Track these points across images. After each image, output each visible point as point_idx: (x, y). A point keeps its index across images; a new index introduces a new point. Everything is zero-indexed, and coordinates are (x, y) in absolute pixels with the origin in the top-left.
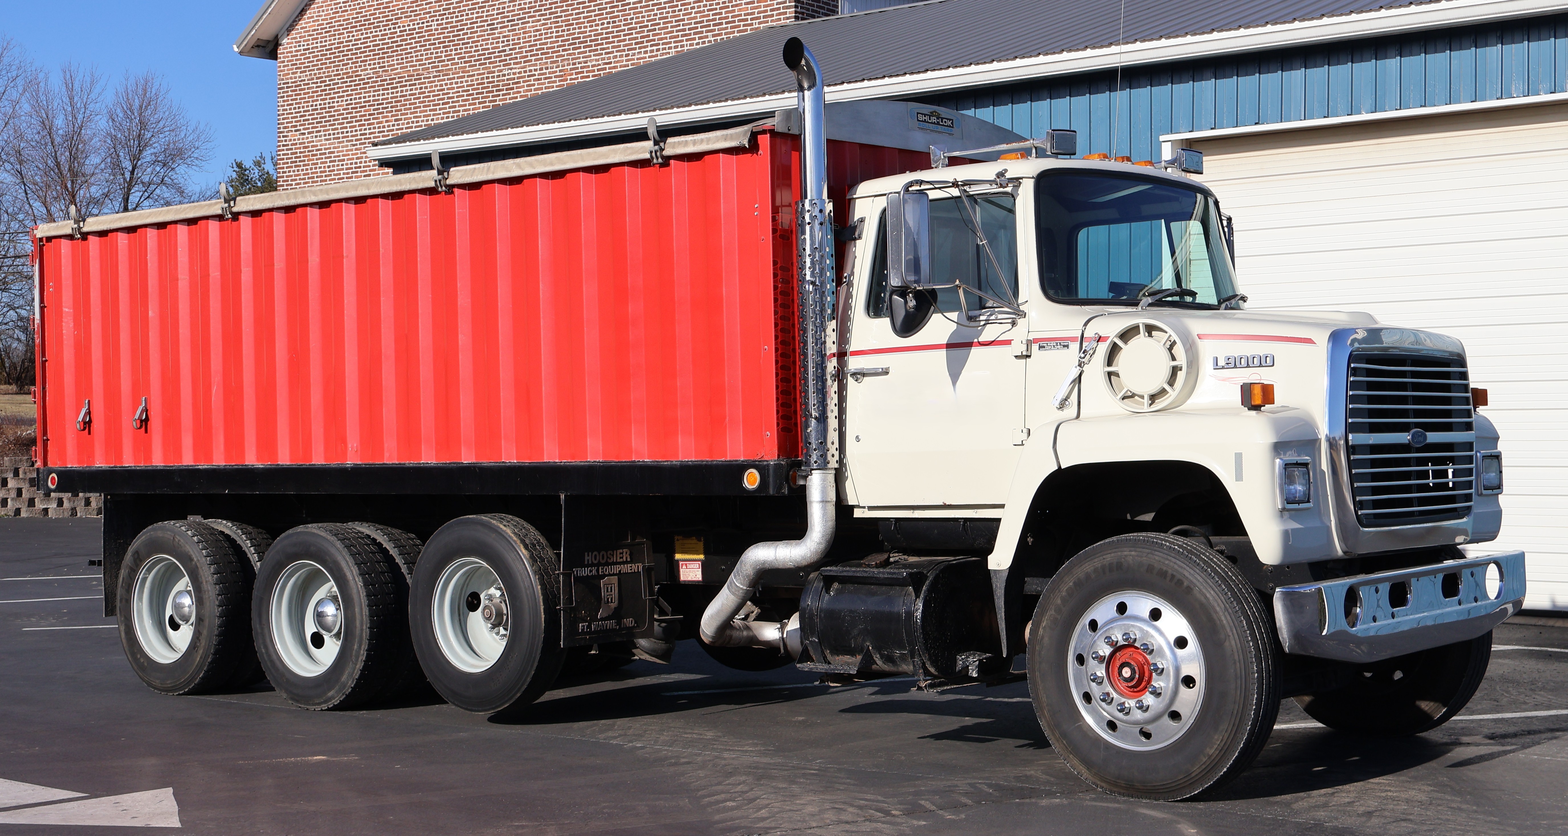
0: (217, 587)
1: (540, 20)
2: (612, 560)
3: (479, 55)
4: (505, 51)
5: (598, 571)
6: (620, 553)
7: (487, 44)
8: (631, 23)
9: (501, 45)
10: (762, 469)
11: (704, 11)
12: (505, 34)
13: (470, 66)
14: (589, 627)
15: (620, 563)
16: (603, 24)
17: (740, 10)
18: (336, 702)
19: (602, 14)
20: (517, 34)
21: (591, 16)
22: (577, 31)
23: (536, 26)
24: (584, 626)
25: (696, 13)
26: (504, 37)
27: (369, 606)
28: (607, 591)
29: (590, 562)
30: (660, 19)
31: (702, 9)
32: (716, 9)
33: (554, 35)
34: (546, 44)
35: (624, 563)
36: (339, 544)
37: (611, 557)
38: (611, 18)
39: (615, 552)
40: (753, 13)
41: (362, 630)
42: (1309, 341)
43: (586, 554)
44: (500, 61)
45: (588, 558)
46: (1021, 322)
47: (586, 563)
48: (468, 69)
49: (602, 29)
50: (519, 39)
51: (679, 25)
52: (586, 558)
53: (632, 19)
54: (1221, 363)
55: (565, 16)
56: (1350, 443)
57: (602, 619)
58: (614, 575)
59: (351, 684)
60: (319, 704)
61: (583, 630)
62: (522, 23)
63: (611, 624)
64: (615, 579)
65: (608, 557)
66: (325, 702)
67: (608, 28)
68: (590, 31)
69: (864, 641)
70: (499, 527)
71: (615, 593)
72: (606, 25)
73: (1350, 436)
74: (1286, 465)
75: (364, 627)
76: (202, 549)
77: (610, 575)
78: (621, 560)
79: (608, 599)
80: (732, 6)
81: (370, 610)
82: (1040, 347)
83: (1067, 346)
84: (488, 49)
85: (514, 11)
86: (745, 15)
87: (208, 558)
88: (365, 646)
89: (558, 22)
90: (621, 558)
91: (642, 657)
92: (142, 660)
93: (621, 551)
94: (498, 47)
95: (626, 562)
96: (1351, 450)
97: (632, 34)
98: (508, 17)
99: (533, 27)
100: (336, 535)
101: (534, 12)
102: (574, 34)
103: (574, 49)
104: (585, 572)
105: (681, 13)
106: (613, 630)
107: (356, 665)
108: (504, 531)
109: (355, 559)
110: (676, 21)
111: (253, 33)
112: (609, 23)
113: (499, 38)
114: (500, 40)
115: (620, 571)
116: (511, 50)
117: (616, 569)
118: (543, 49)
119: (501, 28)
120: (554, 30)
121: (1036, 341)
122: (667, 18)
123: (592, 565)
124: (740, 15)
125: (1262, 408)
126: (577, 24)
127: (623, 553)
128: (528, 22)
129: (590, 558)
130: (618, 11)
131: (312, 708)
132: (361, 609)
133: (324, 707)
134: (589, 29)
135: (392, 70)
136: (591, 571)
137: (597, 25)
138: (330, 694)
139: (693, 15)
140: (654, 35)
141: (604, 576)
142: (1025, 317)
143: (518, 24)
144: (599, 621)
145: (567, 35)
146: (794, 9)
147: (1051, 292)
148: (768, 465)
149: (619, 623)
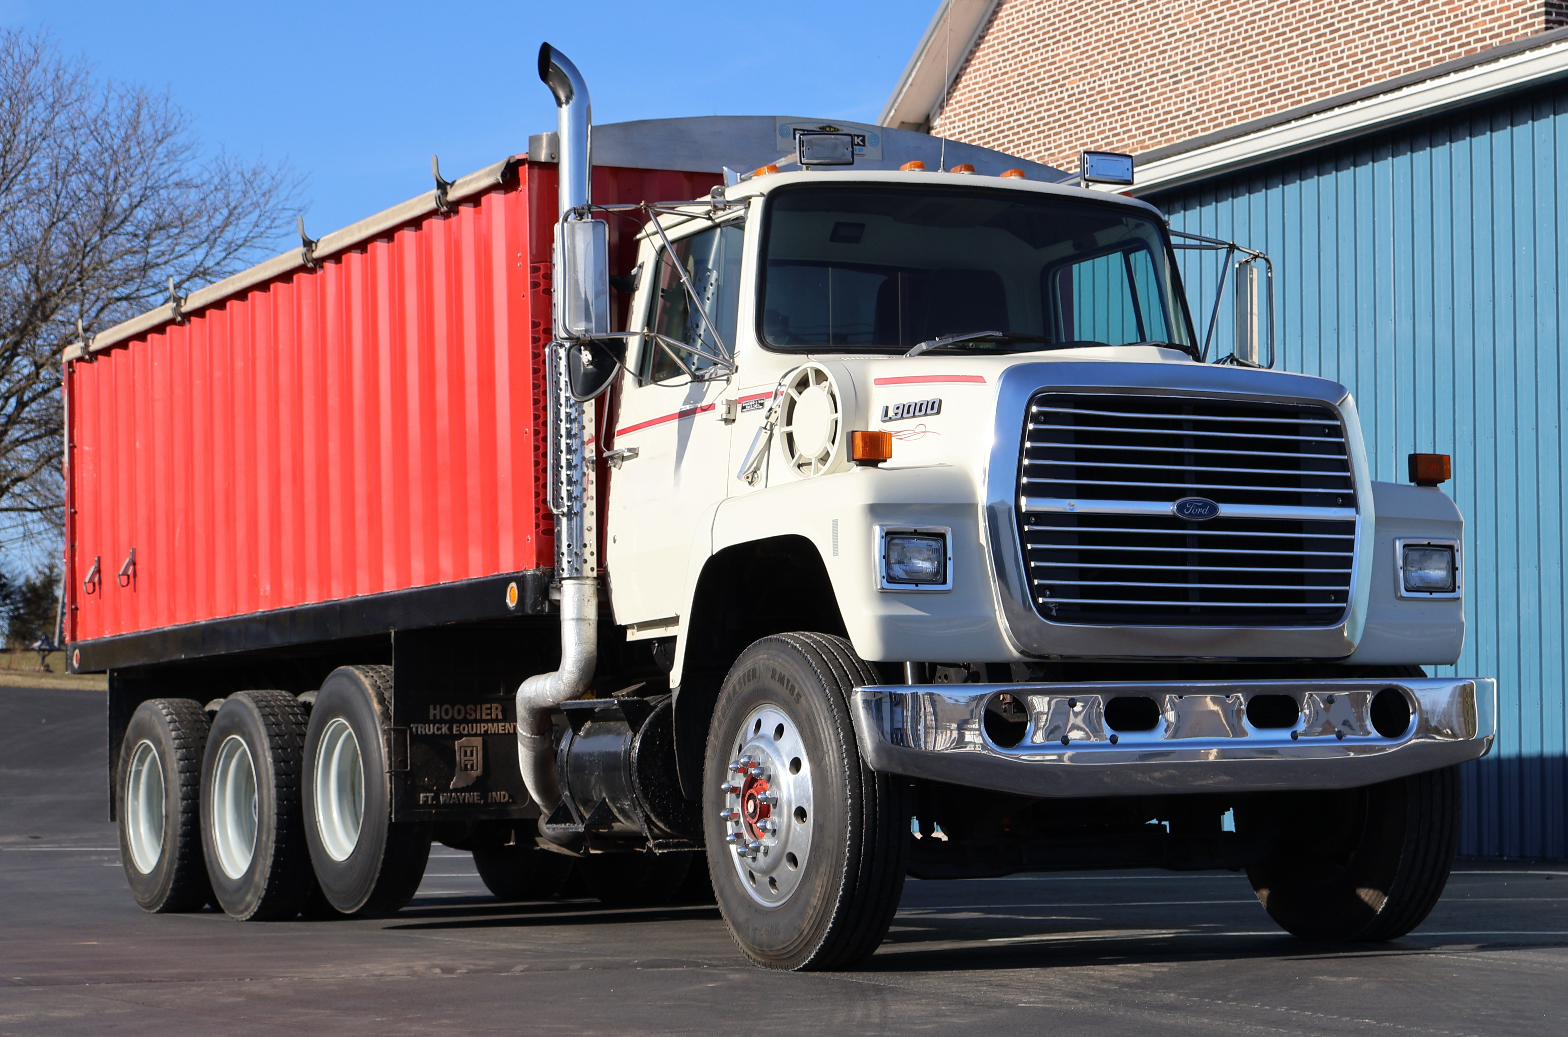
0: (183, 776)
1: (1231, 65)
2: (473, 717)
3: (1160, 122)
4: (1190, 113)
5: (450, 729)
6: (487, 709)
7: (1169, 105)
8: (1342, 58)
9: (1186, 104)
10: (521, 581)
11: (1431, 32)
12: (1190, 88)
13: (1150, 139)
14: (436, 798)
15: (487, 721)
16: (1307, 62)
17: (1476, 25)
18: (254, 908)
19: (1306, 48)
20: (1204, 88)
21: (1292, 53)
22: (1277, 75)
23: (1227, 73)
24: (427, 797)
25: (1421, 34)
26: (1190, 92)
27: (278, 786)
28: (465, 755)
29: (438, 718)
30: (1377, 48)
31: (1428, 29)
32: (1446, 27)
33: (1249, 83)
34: (1239, 97)
35: (492, 721)
36: (256, 713)
37: (472, 712)
38: (1318, 52)
39: (479, 707)
40: (1492, 29)
41: (269, 816)
42: (979, 379)
43: (431, 707)
44: (1185, 128)
45: (433, 712)
46: (734, 377)
47: (431, 717)
48: (1147, 143)
49: (1306, 70)
50: (1207, 94)
51: (1400, 55)
52: (432, 712)
53: (1343, 51)
54: (891, 414)
55: (1263, 55)
56: (1024, 510)
57: (456, 790)
58: (476, 735)
59: (264, 884)
60: (242, 912)
61: (426, 802)
62: (1211, 71)
63: (473, 797)
64: (478, 742)
65: (466, 713)
66: (247, 909)
67: (1314, 67)
68: (1293, 74)
69: (601, 791)
70: (359, 678)
71: (478, 758)
72: (1311, 64)
73: (1023, 500)
74: (887, 534)
75: (272, 813)
76: (172, 730)
77: (469, 735)
78: (489, 717)
79: (466, 765)
80: (1467, 21)
81: (278, 792)
82: (743, 408)
83: (762, 404)
84: (1170, 112)
85: (1200, 53)
86: (1483, 31)
87: (177, 741)
88: (273, 837)
89: (1252, 65)
90: (487, 714)
91: (545, 847)
92: (131, 871)
93: (488, 706)
94: (1182, 109)
95: (497, 720)
96: (1023, 518)
97: (1342, 74)
98: (1194, 63)
99: (1224, 74)
100: (256, 703)
101: (1226, 52)
102: (1273, 80)
103: (1273, 102)
104: (430, 730)
105: (1403, 37)
106: (474, 805)
107: (265, 860)
108: (363, 683)
109: (268, 730)
110: (1397, 49)
111: (892, 114)
112: (1314, 60)
113: (1183, 94)
114: (1185, 98)
115: (486, 731)
116: (1198, 110)
117: (482, 728)
118: (1235, 106)
119: (1186, 79)
120: (1249, 77)
121: (741, 400)
122: (1385, 45)
123: (442, 721)
124: (1476, 33)
125: (880, 465)
126: (1276, 65)
127: (490, 709)
128: (1217, 68)
129: (437, 712)
130: (1325, 42)
131: (239, 917)
132: (269, 791)
133: (247, 915)
134: (1291, 71)
135: (1059, 153)
136: (438, 729)
137: (1300, 65)
138: (249, 898)
139: (1418, 38)
140: (1370, 73)
141: (460, 737)
142: (736, 371)
143: (1205, 73)
144: (452, 791)
145: (1265, 83)
146: (1543, 18)
147: (769, 339)
148: (524, 576)
149: (484, 796)
